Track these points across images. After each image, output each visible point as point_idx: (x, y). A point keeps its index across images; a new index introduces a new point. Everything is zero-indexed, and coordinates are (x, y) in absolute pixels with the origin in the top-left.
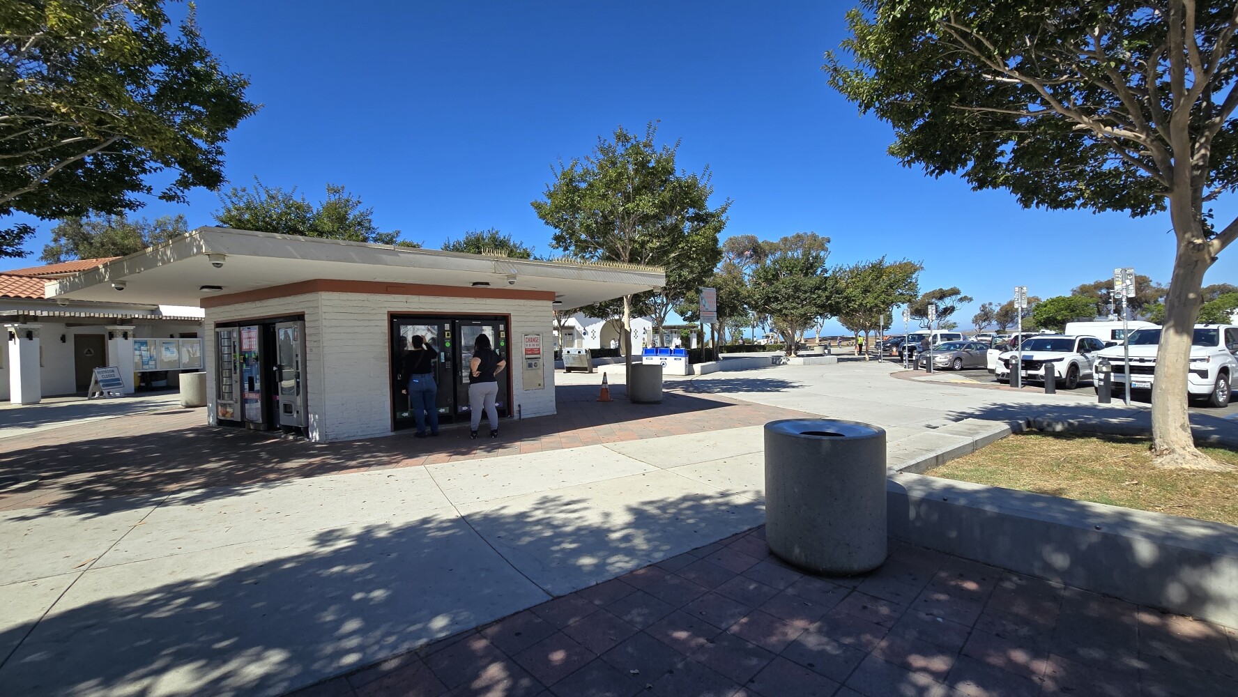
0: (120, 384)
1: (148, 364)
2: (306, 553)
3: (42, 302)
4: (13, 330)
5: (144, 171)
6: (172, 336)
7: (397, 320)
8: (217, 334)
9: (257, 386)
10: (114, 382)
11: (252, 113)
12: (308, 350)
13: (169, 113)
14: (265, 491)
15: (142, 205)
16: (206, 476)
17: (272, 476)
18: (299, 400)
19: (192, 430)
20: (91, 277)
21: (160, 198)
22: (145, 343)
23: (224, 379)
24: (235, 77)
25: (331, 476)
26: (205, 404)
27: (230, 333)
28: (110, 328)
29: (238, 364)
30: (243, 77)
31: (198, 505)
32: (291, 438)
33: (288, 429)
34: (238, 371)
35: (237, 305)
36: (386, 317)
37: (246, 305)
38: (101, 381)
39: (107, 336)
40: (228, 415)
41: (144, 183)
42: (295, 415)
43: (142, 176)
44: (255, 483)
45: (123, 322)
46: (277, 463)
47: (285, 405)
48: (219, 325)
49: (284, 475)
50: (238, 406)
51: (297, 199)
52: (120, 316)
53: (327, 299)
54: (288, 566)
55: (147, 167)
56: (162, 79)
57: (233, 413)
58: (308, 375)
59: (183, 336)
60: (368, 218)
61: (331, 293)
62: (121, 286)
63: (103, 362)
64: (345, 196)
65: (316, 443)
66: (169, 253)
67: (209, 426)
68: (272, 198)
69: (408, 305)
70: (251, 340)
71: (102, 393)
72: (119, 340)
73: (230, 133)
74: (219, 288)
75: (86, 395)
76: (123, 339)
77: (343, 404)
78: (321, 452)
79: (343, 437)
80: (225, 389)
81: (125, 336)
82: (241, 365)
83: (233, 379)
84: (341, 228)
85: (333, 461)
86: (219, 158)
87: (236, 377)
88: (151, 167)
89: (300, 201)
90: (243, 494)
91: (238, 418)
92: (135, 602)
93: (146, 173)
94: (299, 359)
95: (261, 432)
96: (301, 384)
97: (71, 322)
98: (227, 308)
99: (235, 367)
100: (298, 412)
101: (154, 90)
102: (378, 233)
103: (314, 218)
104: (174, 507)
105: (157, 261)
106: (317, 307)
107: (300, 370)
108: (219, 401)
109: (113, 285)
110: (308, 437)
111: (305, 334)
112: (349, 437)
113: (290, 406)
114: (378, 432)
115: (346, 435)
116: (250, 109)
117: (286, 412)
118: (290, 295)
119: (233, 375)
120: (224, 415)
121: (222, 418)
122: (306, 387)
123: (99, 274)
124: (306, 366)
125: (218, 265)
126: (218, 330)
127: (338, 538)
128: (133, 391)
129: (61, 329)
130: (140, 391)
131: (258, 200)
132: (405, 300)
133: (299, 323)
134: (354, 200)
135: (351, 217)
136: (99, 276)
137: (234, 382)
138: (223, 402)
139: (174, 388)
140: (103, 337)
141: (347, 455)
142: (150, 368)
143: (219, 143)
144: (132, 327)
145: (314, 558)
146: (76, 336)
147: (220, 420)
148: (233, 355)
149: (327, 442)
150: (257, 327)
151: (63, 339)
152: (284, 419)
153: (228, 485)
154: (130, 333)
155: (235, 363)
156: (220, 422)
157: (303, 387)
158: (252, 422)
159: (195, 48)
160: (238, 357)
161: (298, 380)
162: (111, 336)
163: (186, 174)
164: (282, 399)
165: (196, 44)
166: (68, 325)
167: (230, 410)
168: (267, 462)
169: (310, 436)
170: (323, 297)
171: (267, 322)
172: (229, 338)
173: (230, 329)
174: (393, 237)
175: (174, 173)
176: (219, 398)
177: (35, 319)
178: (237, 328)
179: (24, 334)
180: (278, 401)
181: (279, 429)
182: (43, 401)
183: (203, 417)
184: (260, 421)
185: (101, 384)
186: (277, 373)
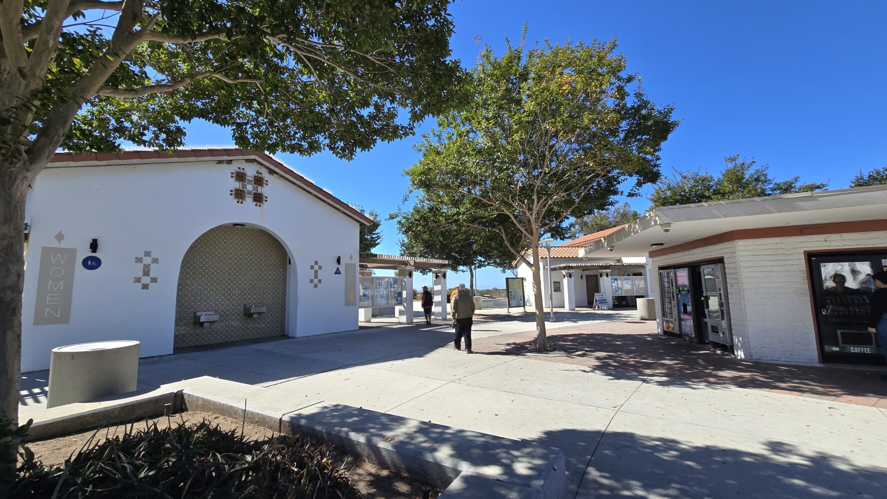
0: (606, 302)
1: (618, 292)
2: (761, 455)
3: (577, 259)
4: (564, 273)
5: (619, 183)
6: (629, 275)
7: (814, 260)
8: (660, 274)
9: (689, 308)
10: (603, 301)
11: (676, 127)
12: (729, 285)
13: (630, 146)
14: (709, 391)
15: (617, 202)
16: (666, 369)
17: (712, 380)
18: (724, 324)
19: (649, 335)
20: (598, 244)
21: (628, 196)
22: (616, 279)
23: (667, 304)
24: (665, 109)
25: (764, 392)
26: (654, 318)
27: (668, 273)
28: (600, 271)
29: (675, 294)
30: (670, 107)
31: (666, 388)
32: (719, 352)
33: (717, 345)
34: (675, 299)
35: (671, 255)
36: (803, 256)
37: (678, 254)
38: (598, 300)
39: (599, 276)
40: (670, 329)
41: (619, 190)
42: (721, 335)
43: (618, 186)
44: (701, 382)
45: (606, 267)
46: (713, 370)
47: (712, 327)
48: (661, 268)
49: (722, 381)
50: (677, 323)
51: (702, 174)
52: (604, 265)
53: (742, 246)
54: (747, 459)
55: (620, 180)
56: (627, 128)
57: (673, 328)
58: (730, 305)
59: (635, 275)
60: (764, 173)
61: (746, 240)
62: (612, 249)
63: (598, 291)
64: (739, 162)
65: (741, 360)
66: (637, 227)
67: (658, 334)
68: (685, 178)
69: (827, 244)
70: (683, 277)
71: (598, 307)
72: (604, 277)
73: (663, 145)
74: (662, 244)
75: (592, 308)
76: (606, 277)
77: (765, 332)
78: (747, 369)
79: (766, 359)
80: (668, 310)
81: (607, 276)
82: (677, 295)
83: (673, 304)
84: (740, 187)
85: (762, 379)
86: (658, 162)
87: (674, 303)
88: (622, 180)
89: (704, 175)
90: (694, 388)
91: (677, 331)
92: (647, 441)
93: (620, 184)
94: (722, 292)
95: (694, 344)
96: (725, 312)
97: (585, 269)
98: (666, 257)
99: (673, 296)
100: (723, 333)
101: (622, 136)
102: (775, 184)
103: (716, 184)
104: (653, 385)
105: (631, 232)
106: (735, 252)
107: (723, 301)
108: (664, 318)
109: (609, 249)
110: (733, 354)
111: (725, 273)
112: (772, 360)
113: (717, 328)
114: (803, 361)
115: (770, 358)
116: (675, 124)
117: (713, 331)
118: (710, 245)
119: (672, 301)
120: (668, 328)
121: (667, 330)
122: (729, 314)
123: (602, 243)
124: (728, 298)
125: (667, 231)
126: (661, 271)
127: (790, 452)
128: (612, 307)
129: (580, 272)
130: (615, 307)
131: (675, 181)
132: (823, 240)
133: (720, 265)
134: (748, 162)
135: (747, 176)
136: (602, 244)
137: (673, 307)
138: (667, 319)
139: (634, 306)
140: (597, 275)
141: (774, 376)
142: (619, 294)
143: (657, 153)
144: (610, 271)
145: (770, 461)
146: (586, 276)
147: (665, 331)
148: (671, 287)
149: (752, 361)
150: (687, 269)
151: (582, 277)
152: (712, 337)
153: (681, 379)
154: (609, 274)
155: (673, 294)
156: (665, 333)
157: (727, 314)
158: (687, 335)
159: (642, 102)
160: (675, 289)
161: (722, 308)
162: (601, 276)
163: (640, 178)
164: (709, 321)
165: (643, 100)
166: (583, 270)
167: (671, 325)
168: (705, 368)
169: (736, 353)
170: (739, 244)
171: (694, 265)
172: (668, 277)
173: (669, 270)
174: (793, 183)
175: (634, 179)
176: (664, 316)
177: (572, 268)
178: (673, 270)
179: (568, 275)
180: (706, 323)
181: (708, 343)
182: (577, 309)
183: (653, 328)
184: (694, 335)
185: (598, 302)
186: (705, 302)
